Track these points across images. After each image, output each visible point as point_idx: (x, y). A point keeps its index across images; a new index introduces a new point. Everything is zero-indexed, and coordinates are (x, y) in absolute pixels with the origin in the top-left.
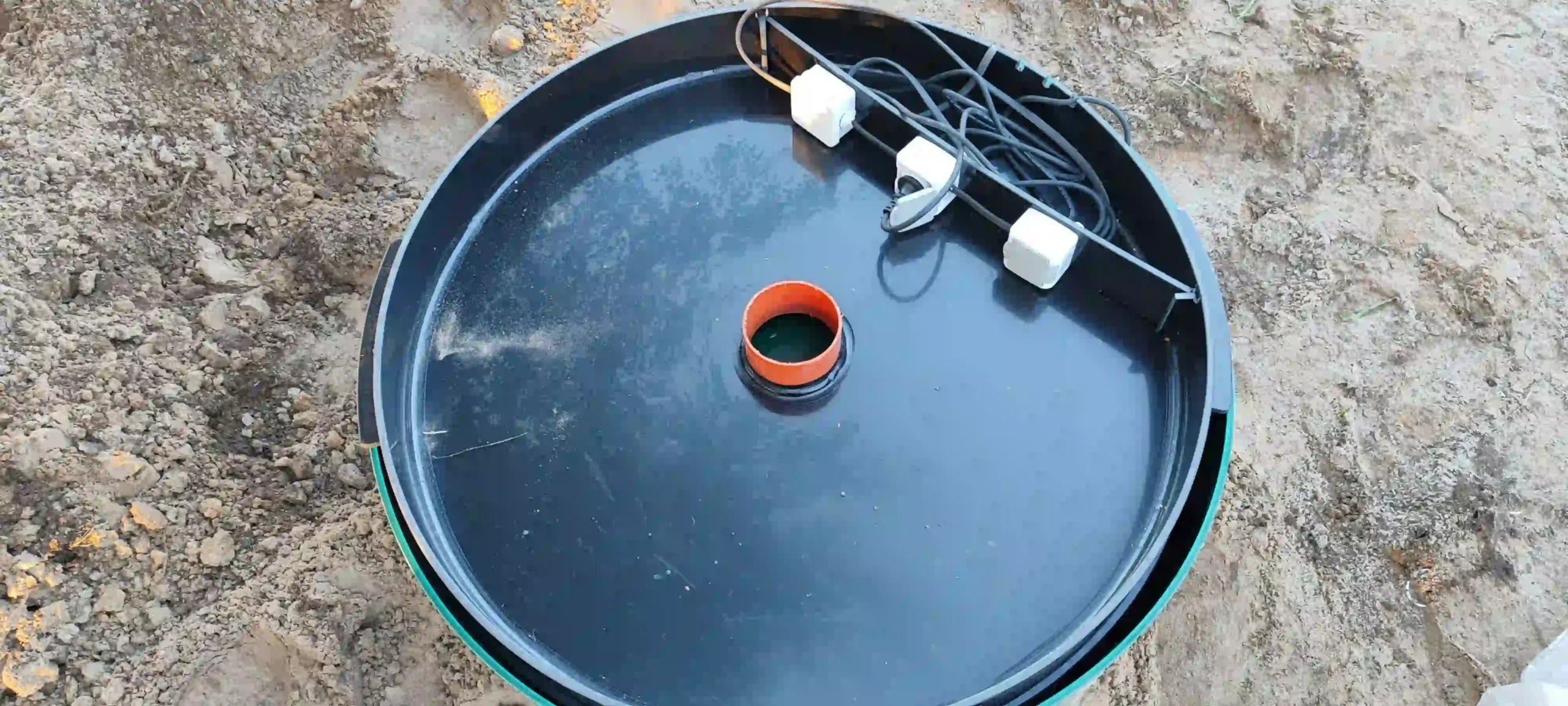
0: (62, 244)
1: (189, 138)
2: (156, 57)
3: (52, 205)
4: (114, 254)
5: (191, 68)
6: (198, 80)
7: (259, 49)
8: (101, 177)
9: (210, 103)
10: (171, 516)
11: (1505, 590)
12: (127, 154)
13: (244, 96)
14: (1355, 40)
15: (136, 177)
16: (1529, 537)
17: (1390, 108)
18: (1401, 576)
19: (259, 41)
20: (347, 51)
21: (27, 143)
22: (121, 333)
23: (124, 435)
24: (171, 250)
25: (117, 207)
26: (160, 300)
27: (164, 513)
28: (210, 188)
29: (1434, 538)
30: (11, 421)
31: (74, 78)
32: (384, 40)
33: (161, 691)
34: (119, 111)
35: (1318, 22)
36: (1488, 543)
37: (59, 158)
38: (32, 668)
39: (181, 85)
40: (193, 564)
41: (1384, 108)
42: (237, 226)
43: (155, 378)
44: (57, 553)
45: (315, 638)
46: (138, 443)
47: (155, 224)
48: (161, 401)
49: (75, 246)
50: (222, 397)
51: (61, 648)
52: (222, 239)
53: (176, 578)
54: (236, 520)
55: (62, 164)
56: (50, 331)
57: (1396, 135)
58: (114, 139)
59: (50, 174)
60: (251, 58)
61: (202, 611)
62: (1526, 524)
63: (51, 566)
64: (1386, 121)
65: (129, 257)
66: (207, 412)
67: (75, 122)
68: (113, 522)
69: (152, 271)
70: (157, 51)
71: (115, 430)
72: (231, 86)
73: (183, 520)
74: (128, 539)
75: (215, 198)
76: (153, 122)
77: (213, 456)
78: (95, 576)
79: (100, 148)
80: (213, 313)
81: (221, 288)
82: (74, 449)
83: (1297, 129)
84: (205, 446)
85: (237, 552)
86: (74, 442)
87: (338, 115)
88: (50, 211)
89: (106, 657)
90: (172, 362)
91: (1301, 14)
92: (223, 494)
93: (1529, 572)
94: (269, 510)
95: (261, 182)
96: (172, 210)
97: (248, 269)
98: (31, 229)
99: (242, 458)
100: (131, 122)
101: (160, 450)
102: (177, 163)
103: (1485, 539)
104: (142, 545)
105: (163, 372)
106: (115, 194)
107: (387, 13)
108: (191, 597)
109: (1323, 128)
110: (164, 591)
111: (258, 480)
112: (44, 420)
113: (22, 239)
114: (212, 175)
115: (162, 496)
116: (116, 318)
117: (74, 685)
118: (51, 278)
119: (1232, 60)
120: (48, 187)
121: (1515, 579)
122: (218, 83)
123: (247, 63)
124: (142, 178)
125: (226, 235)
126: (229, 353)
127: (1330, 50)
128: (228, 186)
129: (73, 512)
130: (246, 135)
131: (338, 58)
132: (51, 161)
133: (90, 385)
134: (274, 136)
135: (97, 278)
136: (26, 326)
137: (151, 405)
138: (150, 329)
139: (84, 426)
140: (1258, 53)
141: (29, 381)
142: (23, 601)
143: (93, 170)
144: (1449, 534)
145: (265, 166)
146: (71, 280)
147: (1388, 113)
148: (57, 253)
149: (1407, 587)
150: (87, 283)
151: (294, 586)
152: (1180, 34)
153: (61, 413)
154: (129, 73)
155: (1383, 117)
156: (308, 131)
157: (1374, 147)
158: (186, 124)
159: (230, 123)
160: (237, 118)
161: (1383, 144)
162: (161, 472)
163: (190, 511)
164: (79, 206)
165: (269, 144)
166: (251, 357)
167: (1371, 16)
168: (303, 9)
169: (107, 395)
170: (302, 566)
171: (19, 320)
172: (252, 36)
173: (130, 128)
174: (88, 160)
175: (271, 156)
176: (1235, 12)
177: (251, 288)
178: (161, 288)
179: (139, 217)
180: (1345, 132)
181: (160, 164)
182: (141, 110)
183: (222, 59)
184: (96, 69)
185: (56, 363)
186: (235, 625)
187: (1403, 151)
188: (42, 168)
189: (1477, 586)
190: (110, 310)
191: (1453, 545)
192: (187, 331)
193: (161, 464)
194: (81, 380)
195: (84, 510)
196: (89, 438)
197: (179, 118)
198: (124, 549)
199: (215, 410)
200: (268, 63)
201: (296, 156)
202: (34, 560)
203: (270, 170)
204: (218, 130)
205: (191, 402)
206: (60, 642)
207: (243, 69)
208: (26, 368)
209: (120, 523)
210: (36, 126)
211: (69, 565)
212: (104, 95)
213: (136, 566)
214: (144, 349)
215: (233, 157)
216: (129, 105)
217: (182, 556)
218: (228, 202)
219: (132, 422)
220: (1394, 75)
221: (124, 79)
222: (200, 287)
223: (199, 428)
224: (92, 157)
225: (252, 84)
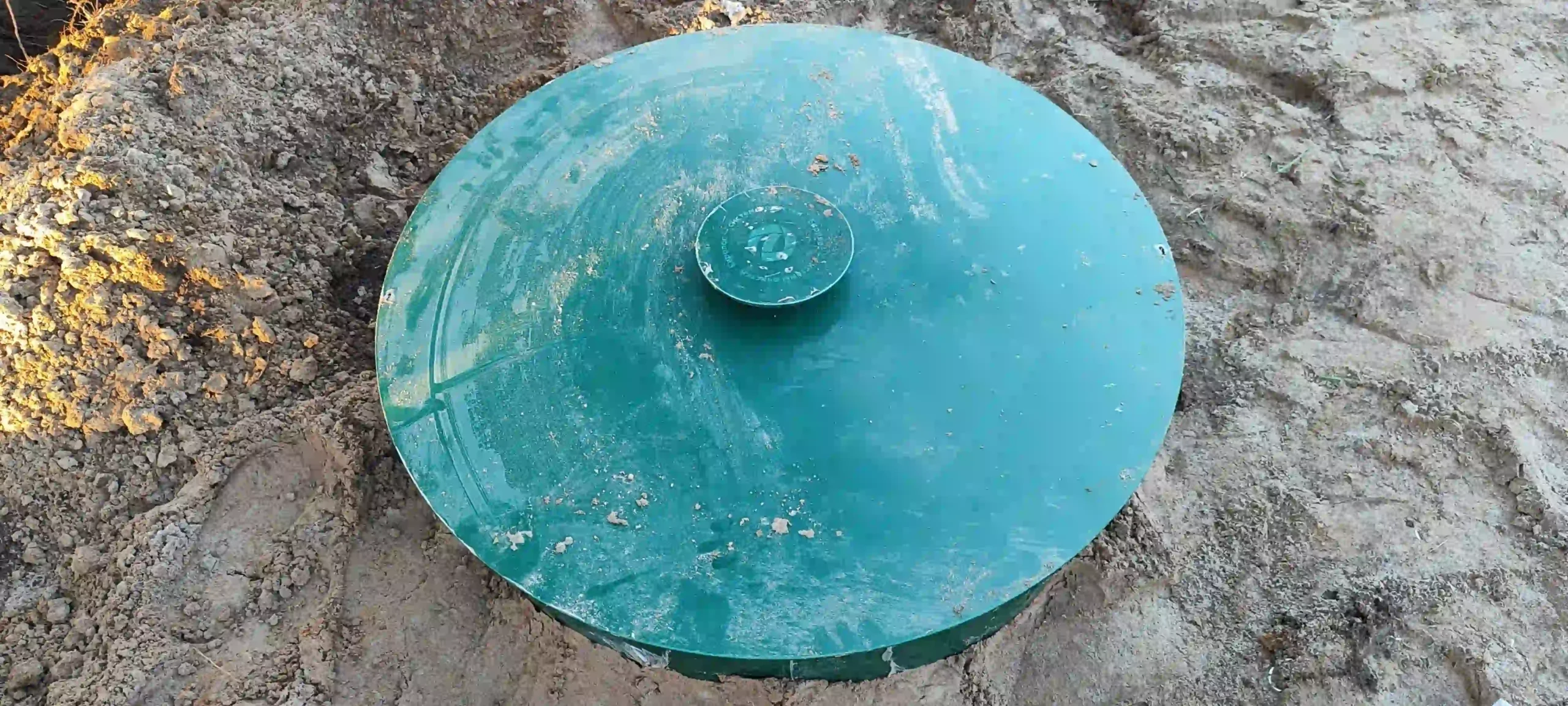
0: (276, 128)
1: (392, 80)
2: (387, 17)
3: (278, 101)
4: (308, 146)
5: (410, 31)
6: (412, 41)
7: (465, 28)
8: (319, 90)
9: (415, 57)
10: (280, 337)
11: (1360, 697)
12: (343, 78)
13: (443, 61)
14: (1378, 213)
15: (344, 97)
16: (1403, 662)
17: (1393, 275)
18: (1267, 661)
19: (467, 23)
20: (531, 47)
21: (276, 54)
22: (293, 201)
23: (267, 269)
24: (351, 156)
25: (323, 113)
26: (331, 187)
27: (276, 333)
28: (395, 120)
29: (1304, 633)
30: (193, 232)
31: (325, 18)
32: (561, 44)
33: (226, 455)
34: (349, 48)
35: (1349, 192)
36: (1355, 651)
37: (294, 70)
38: (145, 414)
39: (400, 42)
40: (282, 376)
41: (1387, 273)
42: (405, 154)
43: (305, 239)
44: (191, 336)
45: (347, 447)
46: (277, 277)
47: (347, 135)
48: (303, 255)
49: (283, 132)
50: (348, 266)
51: (169, 407)
52: (391, 160)
53: (267, 383)
54: (324, 353)
55: (294, 74)
56: (244, 184)
57: (1391, 297)
58: (336, 65)
59: (284, 78)
60: (458, 34)
61: (276, 409)
62: (1404, 650)
63: (184, 344)
64: (1387, 285)
65: (318, 151)
66: (333, 273)
67: (314, 48)
68: (239, 328)
69: (331, 166)
70: (389, 12)
71: (263, 263)
72: (435, 50)
73: (287, 343)
74: (244, 343)
75: (396, 129)
76: (370, 62)
77: (326, 305)
78: (211, 363)
79: (325, 69)
80: (363, 205)
81: (377, 191)
82: (229, 266)
83: (1300, 273)
84: (322, 297)
85: (316, 377)
86: (231, 261)
87: (507, 90)
88: (275, 105)
89: (198, 424)
90: (321, 231)
91: (1336, 182)
92: (322, 333)
93: (1392, 691)
94: (351, 355)
95: (433, 126)
96: (361, 127)
97: (402, 186)
98: (257, 112)
99: (347, 314)
100: (354, 58)
101: (289, 287)
102: (376, 95)
103: (1353, 646)
104: (250, 351)
105: (312, 235)
106: (324, 105)
107: (570, 26)
108: (273, 400)
109: (1325, 277)
110: (256, 390)
111: (352, 333)
112: (214, 238)
113: (248, 117)
114: (399, 110)
115: (278, 322)
116: (294, 189)
117: (169, 436)
118: (258, 149)
119: (1258, 204)
120: (280, 88)
121: (1375, 691)
122: (426, 47)
123: (453, 37)
124: (348, 99)
125: (395, 157)
126: (364, 237)
127: (1349, 214)
128: (409, 122)
129: (212, 309)
130: (435, 90)
131: (523, 50)
132: (289, 69)
133: (256, 226)
134: (456, 95)
135: (290, 160)
136: (228, 175)
137: (295, 255)
138: (314, 205)
139: (242, 254)
140: (1283, 203)
141: (216, 211)
142: (156, 363)
143: (315, 83)
144: (1320, 632)
145: (442, 116)
146: (272, 157)
147: (1391, 278)
148: (269, 133)
149: (1271, 672)
150: (282, 161)
151: (347, 408)
152: (1217, 174)
153: (229, 238)
154: (365, 23)
155: (1385, 281)
156: (480, 98)
157: (1368, 303)
158: (393, 69)
159: (425, 77)
160: (432, 74)
161: (1379, 303)
162: (285, 305)
163: (295, 339)
164: (296, 105)
165: (449, 100)
166: (380, 244)
167: (1400, 197)
168: (507, 7)
169: (266, 238)
170: (357, 395)
171: (225, 170)
172: (462, 18)
173: (351, 61)
174: (314, 76)
175: (448, 110)
176: (1275, 167)
177: (399, 198)
178: (333, 180)
179: (336, 126)
180: (1343, 286)
181: (364, 92)
182: (365, 51)
183: (435, 29)
184: (343, 14)
185: (239, 204)
186: (295, 426)
187: (1396, 314)
188: (280, 73)
189: (1333, 685)
190: (292, 183)
191: (1320, 644)
192: (340, 214)
193: (286, 298)
194: (250, 221)
195: (220, 312)
196: (242, 263)
197: (389, 64)
198: (238, 350)
199: (339, 275)
200: (469, 42)
201: (466, 114)
202: (174, 334)
203: (444, 119)
204: (416, 79)
205: (324, 261)
206: (170, 402)
207: (449, 41)
208: (216, 202)
209: (242, 331)
210: (287, 44)
211: (197, 348)
212: (341, 34)
213: (242, 365)
214: (304, 217)
215: (420, 103)
216: (357, 45)
217: (278, 369)
218: (405, 134)
219: (276, 262)
220: (1406, 249)
221: (361, 27)
222: (361, 186)
223: (322, 282)
224: (317, 74)
225: (452, 54)
